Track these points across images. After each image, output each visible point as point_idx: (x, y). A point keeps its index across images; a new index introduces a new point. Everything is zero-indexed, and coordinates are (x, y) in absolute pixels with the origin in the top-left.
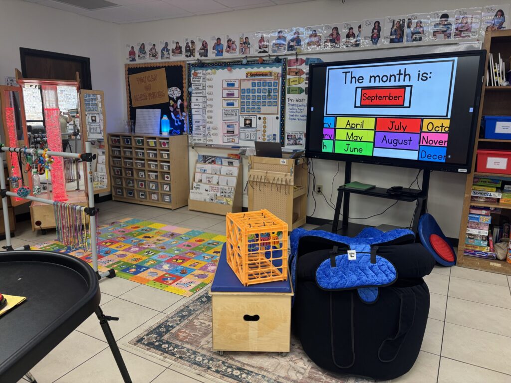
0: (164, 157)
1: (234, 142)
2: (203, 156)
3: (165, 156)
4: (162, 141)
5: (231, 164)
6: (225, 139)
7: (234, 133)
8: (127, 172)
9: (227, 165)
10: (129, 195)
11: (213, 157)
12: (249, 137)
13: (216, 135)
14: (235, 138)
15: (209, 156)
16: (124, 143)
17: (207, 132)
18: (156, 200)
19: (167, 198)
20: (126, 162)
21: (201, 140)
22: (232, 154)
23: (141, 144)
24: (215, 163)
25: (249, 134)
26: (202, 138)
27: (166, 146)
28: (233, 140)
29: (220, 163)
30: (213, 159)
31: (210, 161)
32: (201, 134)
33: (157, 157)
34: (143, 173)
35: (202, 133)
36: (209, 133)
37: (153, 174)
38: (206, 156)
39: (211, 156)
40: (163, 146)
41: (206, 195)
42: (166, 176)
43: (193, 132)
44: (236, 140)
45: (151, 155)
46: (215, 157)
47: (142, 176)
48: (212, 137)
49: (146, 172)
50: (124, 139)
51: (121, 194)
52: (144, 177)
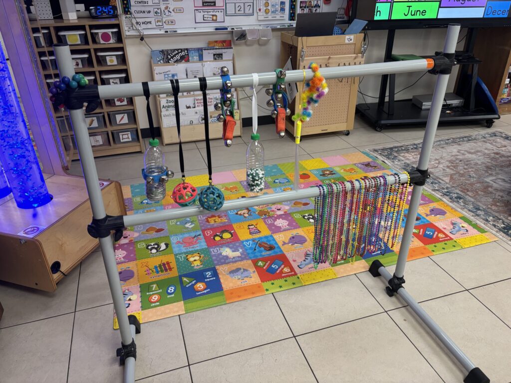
0: (109, 64)
1: (215, 21)
2: (162, 51)
3: (111, 60)
5: (218, 56)
6: (199, 17)
7: (215, 5)
9: (212, 59)
11: (182, 50)
12: (242, 9)
13: (180, 11)
14: (217, 14)
15: (174, 50)
17: (163, 7)
18: (101, 145)
19: (125, 136)
21: (150, 22)
22: (216, 42)
24: (187, 61)
25: (242, 5)
26: (152, 20)
27: (112, 41)
28: (214, 18)
29: (196, 58)
30: (183, 53)
31: (178, 57)
32: (149, 12)
35: (151, 9)
36: (166, 8)
38: (167, 51)
39: (178, 50)
41: (194, 113)
43: (133, 9)
44: (220, 16)
46: (187, 49)
48: (174, 16)
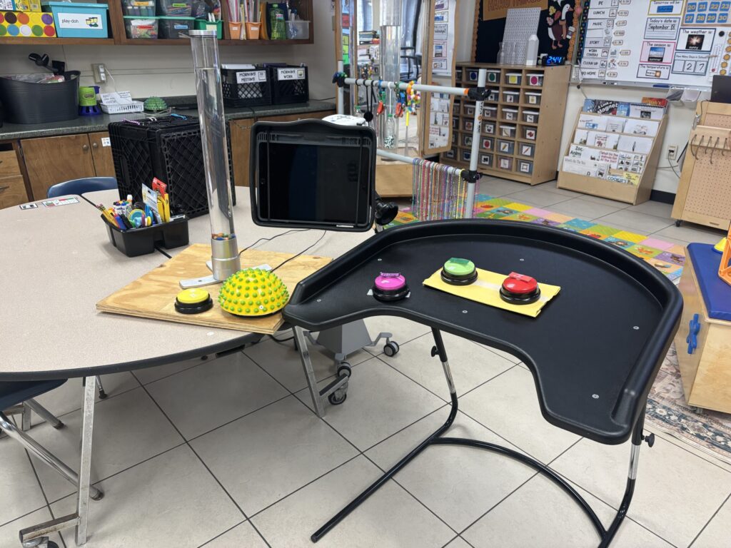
0: (530, 102)
1: (658, 77)
2: (595, 101)
3: (533, 100)
4: (531, 75)
5: (646, 115)
6: (643, 72)
7: (661, 61)
8: (467, 123)
9: (639, 116)
10: (465, 159)
11: (613, 102)
12: (693, 67)
13: (625, 64)
14: (662, 70)
15: (606, 101)
16: (468, 79)
17: (609, 60)
18: (506, 169)
19: (525, 167)
20: (467, 108)
21: (594, 73)
22: (651, 99)
23: (495, 81)
24: (614, 114)
25: (693, 63)
26: (597, 71)
27: (537, 84)
28: (658, 74)
29: (624, 113)
30: (613, 106)
31: (607, 109)
32: (596, 63)
33: (518, 102)
34: (492, 126)
35: (599, 61)
36: (612, 61)
37: (508, 129)
38: (599, 101)
39: (609, 102)
40: (531, 84)
41: (593, 166)
42: (528, 131)
43: (583, 60)
44: (665, 73)
45: (508, 98)
46: (618, 102)
47: (489, 130)
48: (618, 69)
49: (497, 124)
50: (468, 72)
51: (452, 156)
52: (492, 132)
